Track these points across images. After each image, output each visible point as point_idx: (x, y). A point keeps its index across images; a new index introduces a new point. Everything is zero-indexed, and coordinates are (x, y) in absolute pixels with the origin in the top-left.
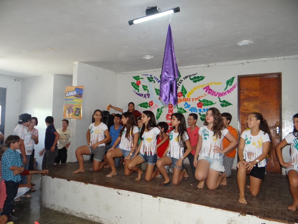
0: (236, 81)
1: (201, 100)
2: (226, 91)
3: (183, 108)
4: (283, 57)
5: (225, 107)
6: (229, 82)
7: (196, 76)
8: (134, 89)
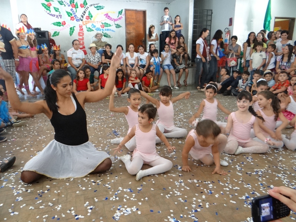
0: (123, 12)
1: (103, 23)
2: (118, 18)
3: (91, 28)
4: (147, 1)
5: (118, 28)
6: (120, 13)
7: (99, 5)
8: (45, 9)
